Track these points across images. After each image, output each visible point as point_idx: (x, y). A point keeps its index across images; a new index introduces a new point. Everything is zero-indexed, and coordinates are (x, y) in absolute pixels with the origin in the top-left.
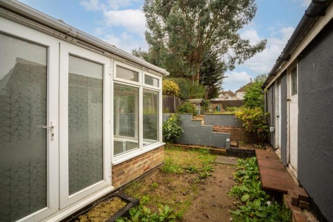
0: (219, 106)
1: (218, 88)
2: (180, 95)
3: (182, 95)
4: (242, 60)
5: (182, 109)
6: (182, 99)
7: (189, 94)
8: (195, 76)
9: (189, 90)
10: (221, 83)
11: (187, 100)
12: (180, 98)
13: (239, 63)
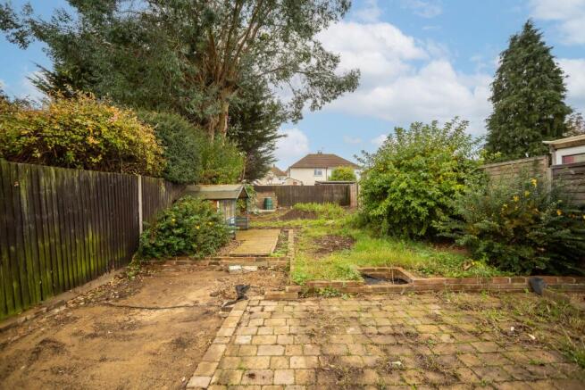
0: (272, 198)
1: (267, 158)
2: (166, 171)
3: (175, 172)
4: (319, 102)
5: (170, 227)
6: (175, 184)
7: (200, 168)
8: (218, 124)
9: (200, 156)
10: (272, 147)
11: (192, 187)
12: (166, 180)
13: (313, 108)
